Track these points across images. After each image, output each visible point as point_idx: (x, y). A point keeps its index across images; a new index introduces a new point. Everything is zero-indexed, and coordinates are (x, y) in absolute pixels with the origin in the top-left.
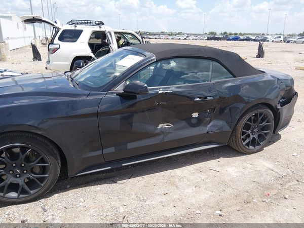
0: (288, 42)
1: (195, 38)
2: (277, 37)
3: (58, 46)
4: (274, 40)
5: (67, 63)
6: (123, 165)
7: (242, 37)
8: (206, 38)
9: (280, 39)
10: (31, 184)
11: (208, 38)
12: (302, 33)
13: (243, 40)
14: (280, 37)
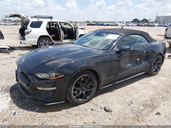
0: (128, 26)
1: (80, 24)
2: (123, 24)
3: (30, 30)
4: (121, 25)
5: (35, 40)
6: (116, 83)
7: (105, 24)
8: (87, 24)
9: (124, 25)
10: (87, 93)
11: (88, 24)
12: (132, 21)
13: (106, 25)
14: (124, 23)
